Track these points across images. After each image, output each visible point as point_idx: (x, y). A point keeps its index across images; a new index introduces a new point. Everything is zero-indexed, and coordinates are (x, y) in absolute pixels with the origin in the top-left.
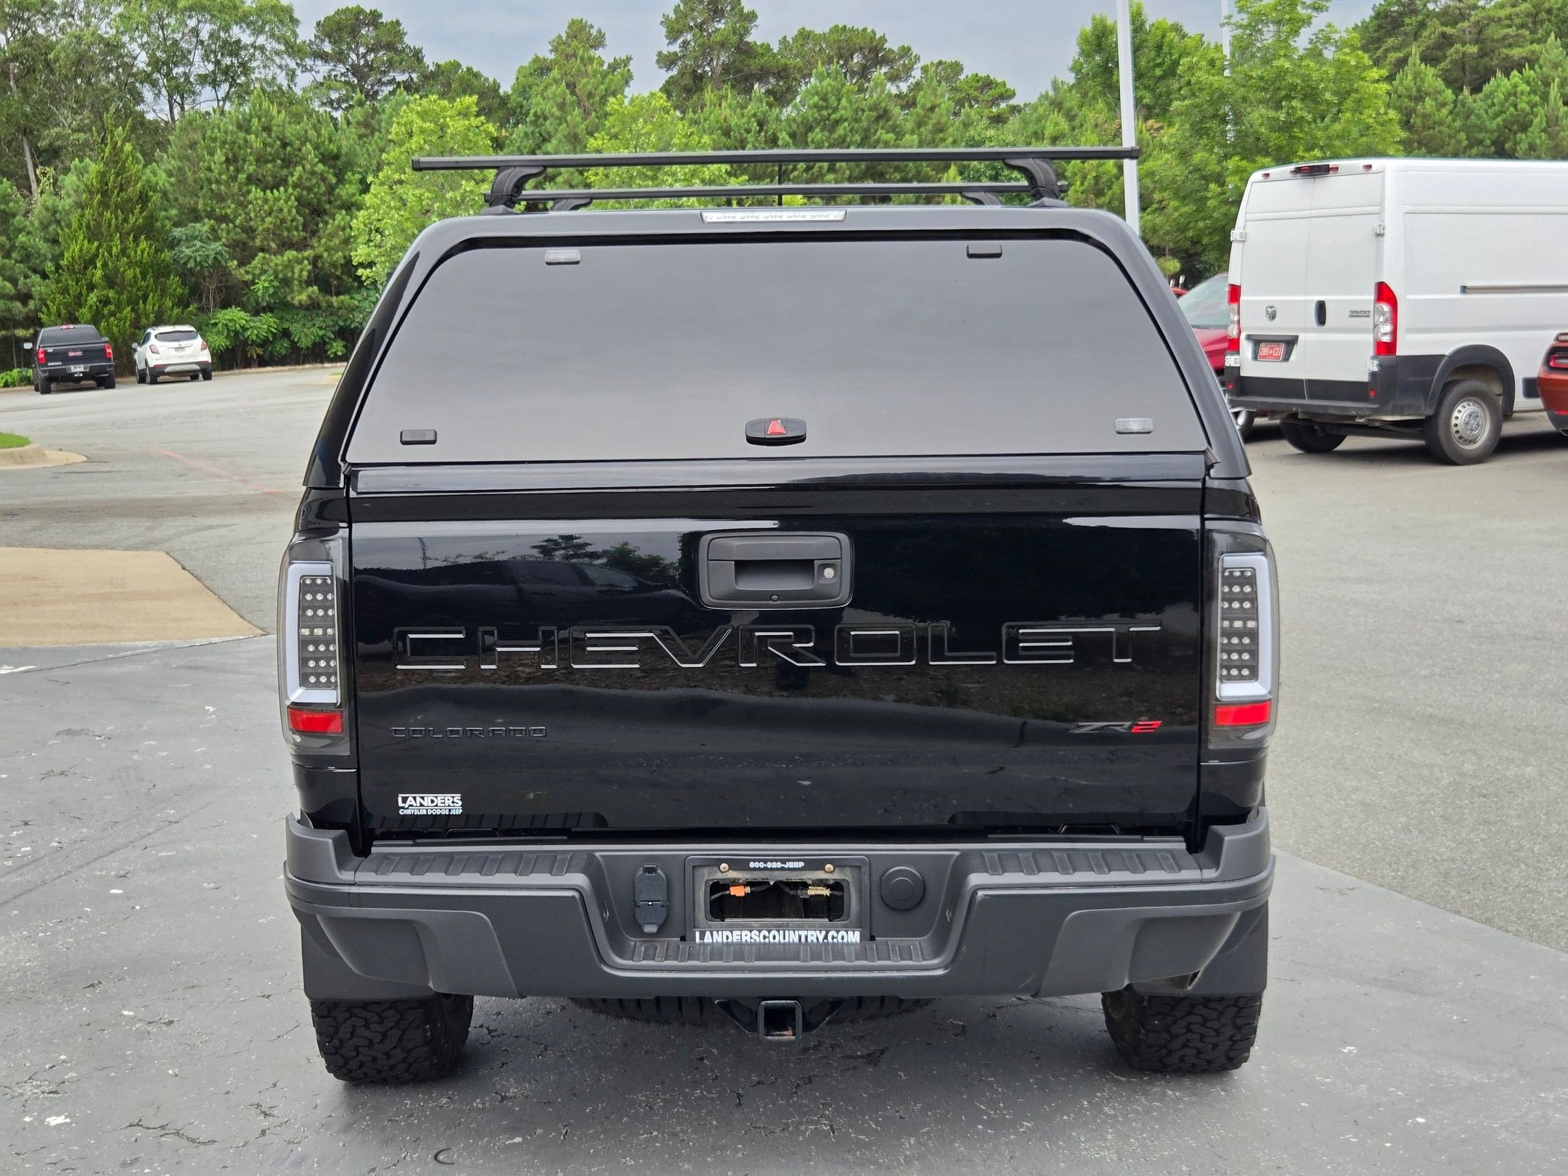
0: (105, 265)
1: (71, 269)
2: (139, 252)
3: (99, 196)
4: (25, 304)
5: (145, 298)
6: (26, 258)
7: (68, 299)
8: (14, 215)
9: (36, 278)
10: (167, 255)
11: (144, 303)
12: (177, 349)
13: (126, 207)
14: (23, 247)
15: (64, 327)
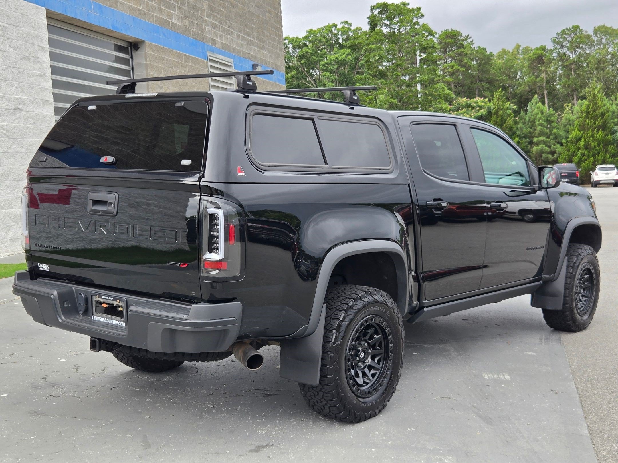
0: (585, 141)
1: (571, 142)
2: (598, 136)
3: (585, 114)
4: (553, 155)
5: (599, 153)
6: (556, 138)
7: (570, 153)
8: (553, 122)
9: (558, 146)
10: (610, 137)
11: (598, 156)
12: (606, 174)
13: (595, 118)
14: (555, 134)
15: (566, 164)
